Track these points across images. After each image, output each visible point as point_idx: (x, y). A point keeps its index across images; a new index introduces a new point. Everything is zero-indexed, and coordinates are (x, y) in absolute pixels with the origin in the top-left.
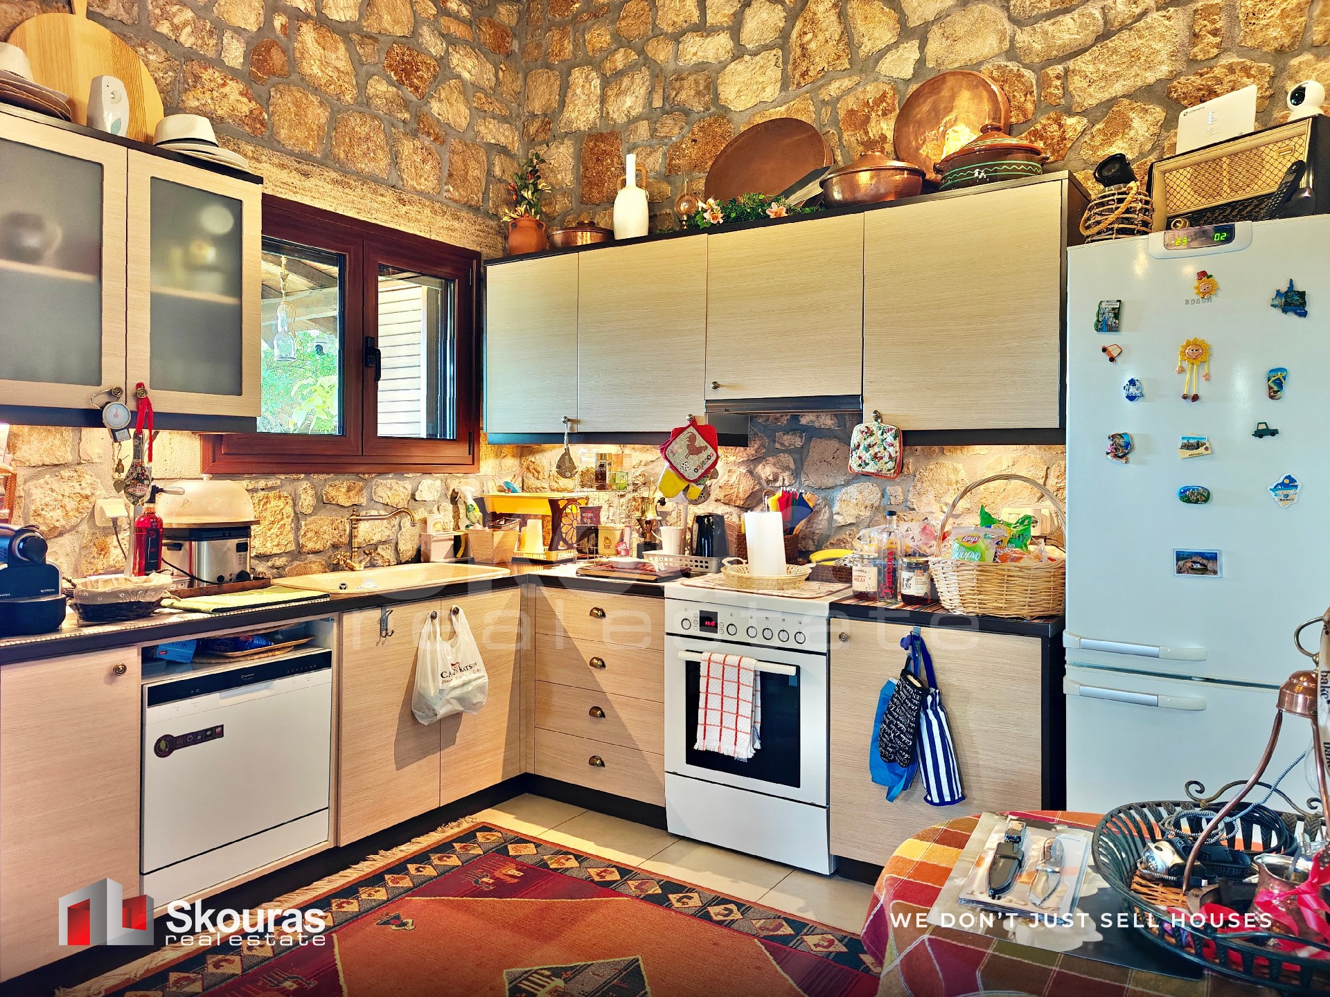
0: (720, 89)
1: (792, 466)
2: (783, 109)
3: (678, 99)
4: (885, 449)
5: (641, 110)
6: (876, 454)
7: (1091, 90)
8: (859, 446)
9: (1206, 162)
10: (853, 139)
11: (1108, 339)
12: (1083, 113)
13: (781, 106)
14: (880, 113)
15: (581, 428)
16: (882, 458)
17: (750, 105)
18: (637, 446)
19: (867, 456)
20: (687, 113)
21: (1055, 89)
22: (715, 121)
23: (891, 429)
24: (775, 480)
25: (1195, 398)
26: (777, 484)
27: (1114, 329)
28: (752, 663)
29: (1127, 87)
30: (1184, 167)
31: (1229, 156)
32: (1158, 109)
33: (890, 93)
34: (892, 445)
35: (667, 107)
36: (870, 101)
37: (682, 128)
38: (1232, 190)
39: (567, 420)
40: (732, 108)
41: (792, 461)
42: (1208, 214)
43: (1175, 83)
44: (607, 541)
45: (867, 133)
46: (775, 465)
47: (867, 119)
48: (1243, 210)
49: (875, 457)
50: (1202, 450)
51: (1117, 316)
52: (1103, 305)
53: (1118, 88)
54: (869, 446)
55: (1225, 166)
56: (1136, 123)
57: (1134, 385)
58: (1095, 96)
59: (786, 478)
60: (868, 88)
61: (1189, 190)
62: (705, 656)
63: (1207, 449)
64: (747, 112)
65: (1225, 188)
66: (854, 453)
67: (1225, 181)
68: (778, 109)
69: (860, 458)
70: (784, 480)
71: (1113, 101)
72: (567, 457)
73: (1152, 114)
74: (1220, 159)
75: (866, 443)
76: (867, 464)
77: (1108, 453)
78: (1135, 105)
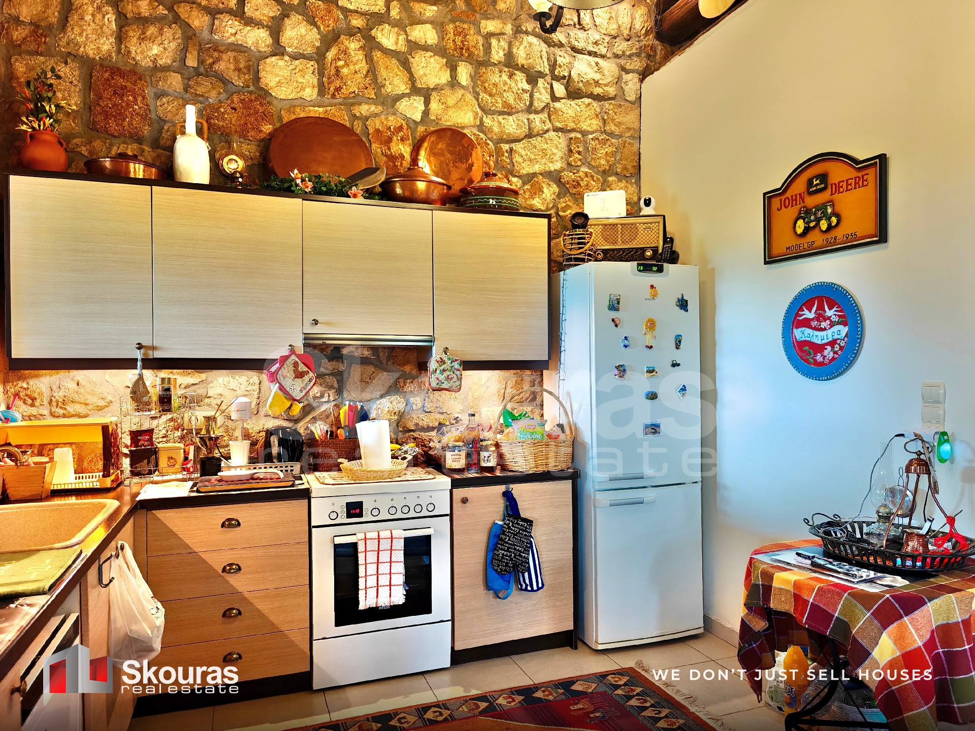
0: (262, 74)
1: (336, 385)
2: (321, 109)
3: (216, 67)
4: (454, 372)
5: (169, 62)
6: (448, 376)
7: (524, 164)
8: (436, 370)
9: (610, 225)
10: (379, 150)
11: (614, 314)
12: (519, 177)
13: (319, 107)
14: (399, 138)
15: (158, 354)
16: (452, 379)
17: (290, 97)
18: (175, 371)
19: (442, 377)
20: (224, 81)
21: (505, 158)
22: (256, 100)
23: (458, 360)
24: (322, 396)
25: (651, 347)
26: (324, 400)
27: (617, 310)
28: (400, 534)
29: (540, 169)
30: (598, 225)
31: (622, 224)
32: (555, 186)
33: (405, 127)
34: (459, 370)
35: (202, 69)
36: (392, 128)
37: (220, 93)
38: (623, 242)
39: (140, 347)
40: (273, 94)
41: (336, 382)
42: (611, 252)
43: (563, 174)
44: (172, 461)
45: (389, 149)
46: (321, 385)
47: (390, 140)
48: (629, 253)
49: (448, 378)
50: (654, 373)
51: (618, 303)
52: (612, 296)
53: (537, 168)
54: (444, 370)
55: (619, 229)
56: (545, 190)
57: (627, 340)
58: (526, 169)
59: (331, 395)
60: (390, 118)
61: (601, 237)
62: (361, 536)
63: (656, 373)
64: (286, 102)
65: (619, 240)
66: (433, 375)
67: (619, 236)
68: (316, 108)
69: (437, 379)
70: (329, 396)
71: (534, 175)
72: (141, 382)
73: (553, 188)
74: (617, 225)
75: (442, 368)
76: (443, 383)
77: (615, 375)
78: (545, 180)
